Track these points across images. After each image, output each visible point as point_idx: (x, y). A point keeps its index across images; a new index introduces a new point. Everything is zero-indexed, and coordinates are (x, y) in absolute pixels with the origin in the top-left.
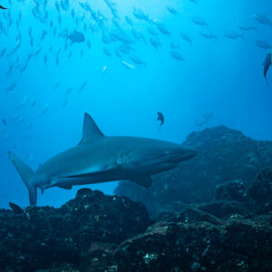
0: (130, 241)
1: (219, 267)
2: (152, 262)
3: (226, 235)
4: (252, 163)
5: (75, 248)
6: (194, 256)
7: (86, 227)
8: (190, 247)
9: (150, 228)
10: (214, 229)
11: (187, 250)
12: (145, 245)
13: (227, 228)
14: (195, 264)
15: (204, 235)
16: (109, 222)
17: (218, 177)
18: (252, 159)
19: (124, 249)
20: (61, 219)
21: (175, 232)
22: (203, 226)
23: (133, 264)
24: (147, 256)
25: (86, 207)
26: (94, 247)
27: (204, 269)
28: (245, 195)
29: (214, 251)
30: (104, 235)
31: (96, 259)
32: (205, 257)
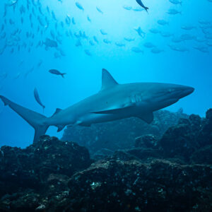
0: (81, 172)
1: (145, 193)
2: (97, 189)
3: (150, 170)
4: (156, 124)
5: (37, 178)
6: (127, 185)
7: (45, 163)
8: (125, 178)
9: (93, 164)
10: (142, 166)
11: (123, 180)
12: (92, 176)
13: (152, 165)
14: (128, 190)
15: (135, 170)
16: (62, 160)
17: (133, 133)
18: (156, 122)
19: (76, 178)
20: (26, 156)
21: (114, 167)
22: (134, 163)
23: (83, 190)
24: (93, 184)
25: (46, 148)
26: (52, 177)
27: (134, 194)
28: (156, 144)
29: (142, 182)
30: (58, 169)
31: (53, 186)
32: (135, 186)
